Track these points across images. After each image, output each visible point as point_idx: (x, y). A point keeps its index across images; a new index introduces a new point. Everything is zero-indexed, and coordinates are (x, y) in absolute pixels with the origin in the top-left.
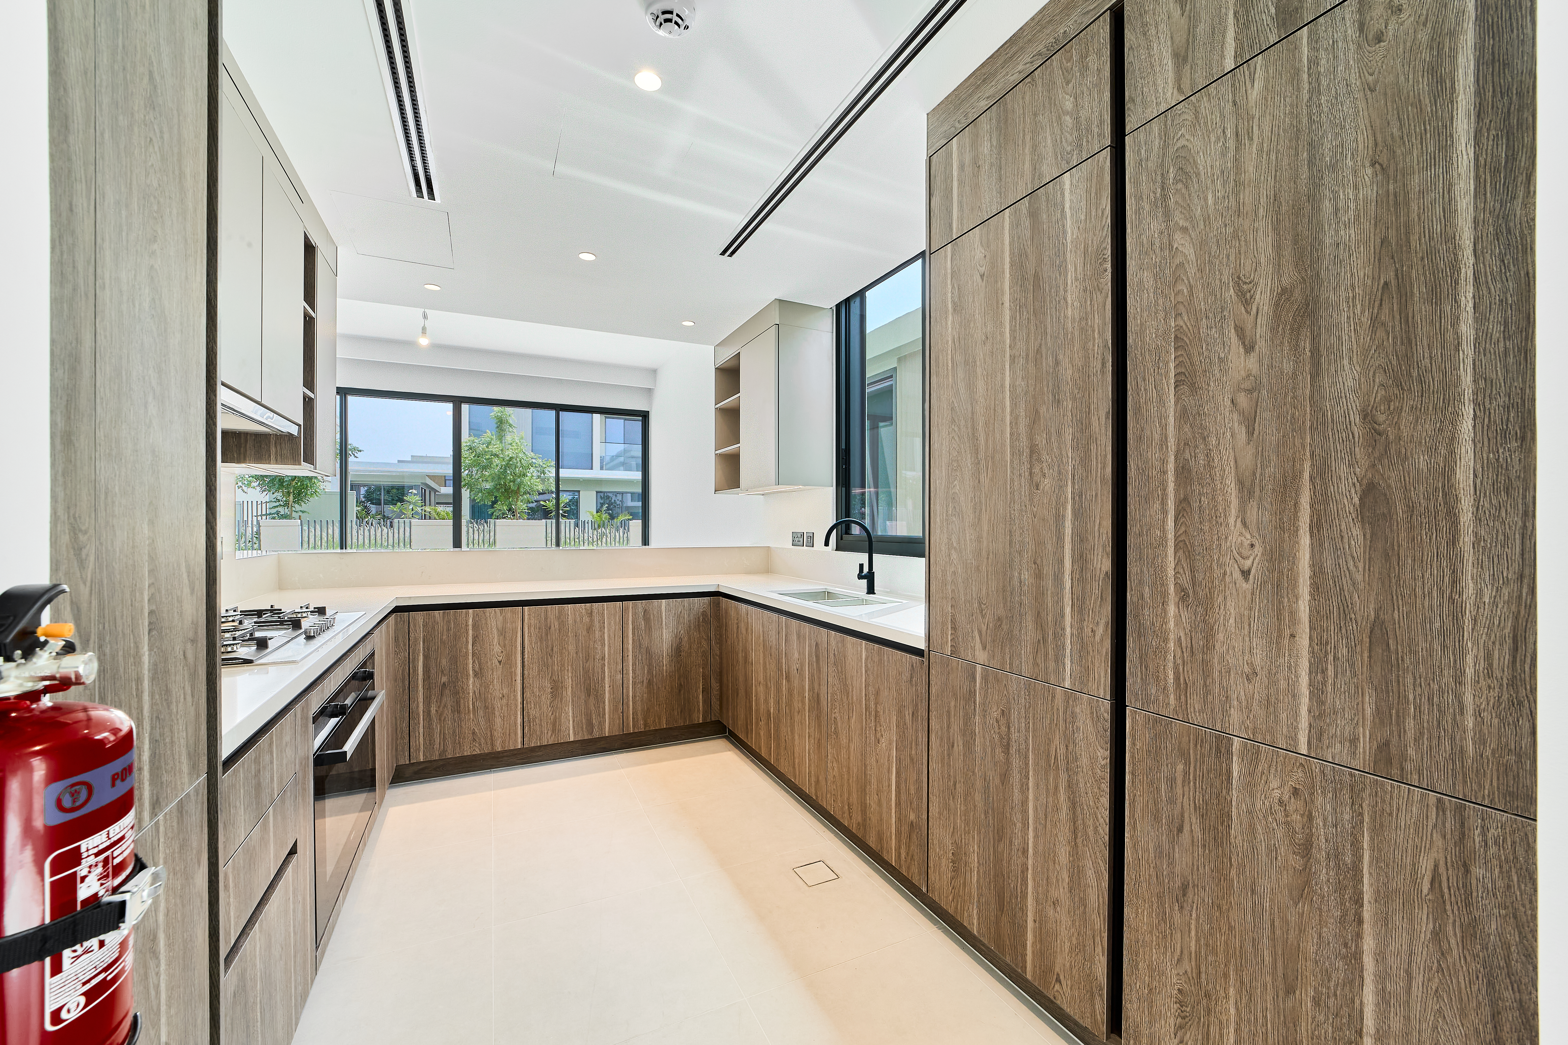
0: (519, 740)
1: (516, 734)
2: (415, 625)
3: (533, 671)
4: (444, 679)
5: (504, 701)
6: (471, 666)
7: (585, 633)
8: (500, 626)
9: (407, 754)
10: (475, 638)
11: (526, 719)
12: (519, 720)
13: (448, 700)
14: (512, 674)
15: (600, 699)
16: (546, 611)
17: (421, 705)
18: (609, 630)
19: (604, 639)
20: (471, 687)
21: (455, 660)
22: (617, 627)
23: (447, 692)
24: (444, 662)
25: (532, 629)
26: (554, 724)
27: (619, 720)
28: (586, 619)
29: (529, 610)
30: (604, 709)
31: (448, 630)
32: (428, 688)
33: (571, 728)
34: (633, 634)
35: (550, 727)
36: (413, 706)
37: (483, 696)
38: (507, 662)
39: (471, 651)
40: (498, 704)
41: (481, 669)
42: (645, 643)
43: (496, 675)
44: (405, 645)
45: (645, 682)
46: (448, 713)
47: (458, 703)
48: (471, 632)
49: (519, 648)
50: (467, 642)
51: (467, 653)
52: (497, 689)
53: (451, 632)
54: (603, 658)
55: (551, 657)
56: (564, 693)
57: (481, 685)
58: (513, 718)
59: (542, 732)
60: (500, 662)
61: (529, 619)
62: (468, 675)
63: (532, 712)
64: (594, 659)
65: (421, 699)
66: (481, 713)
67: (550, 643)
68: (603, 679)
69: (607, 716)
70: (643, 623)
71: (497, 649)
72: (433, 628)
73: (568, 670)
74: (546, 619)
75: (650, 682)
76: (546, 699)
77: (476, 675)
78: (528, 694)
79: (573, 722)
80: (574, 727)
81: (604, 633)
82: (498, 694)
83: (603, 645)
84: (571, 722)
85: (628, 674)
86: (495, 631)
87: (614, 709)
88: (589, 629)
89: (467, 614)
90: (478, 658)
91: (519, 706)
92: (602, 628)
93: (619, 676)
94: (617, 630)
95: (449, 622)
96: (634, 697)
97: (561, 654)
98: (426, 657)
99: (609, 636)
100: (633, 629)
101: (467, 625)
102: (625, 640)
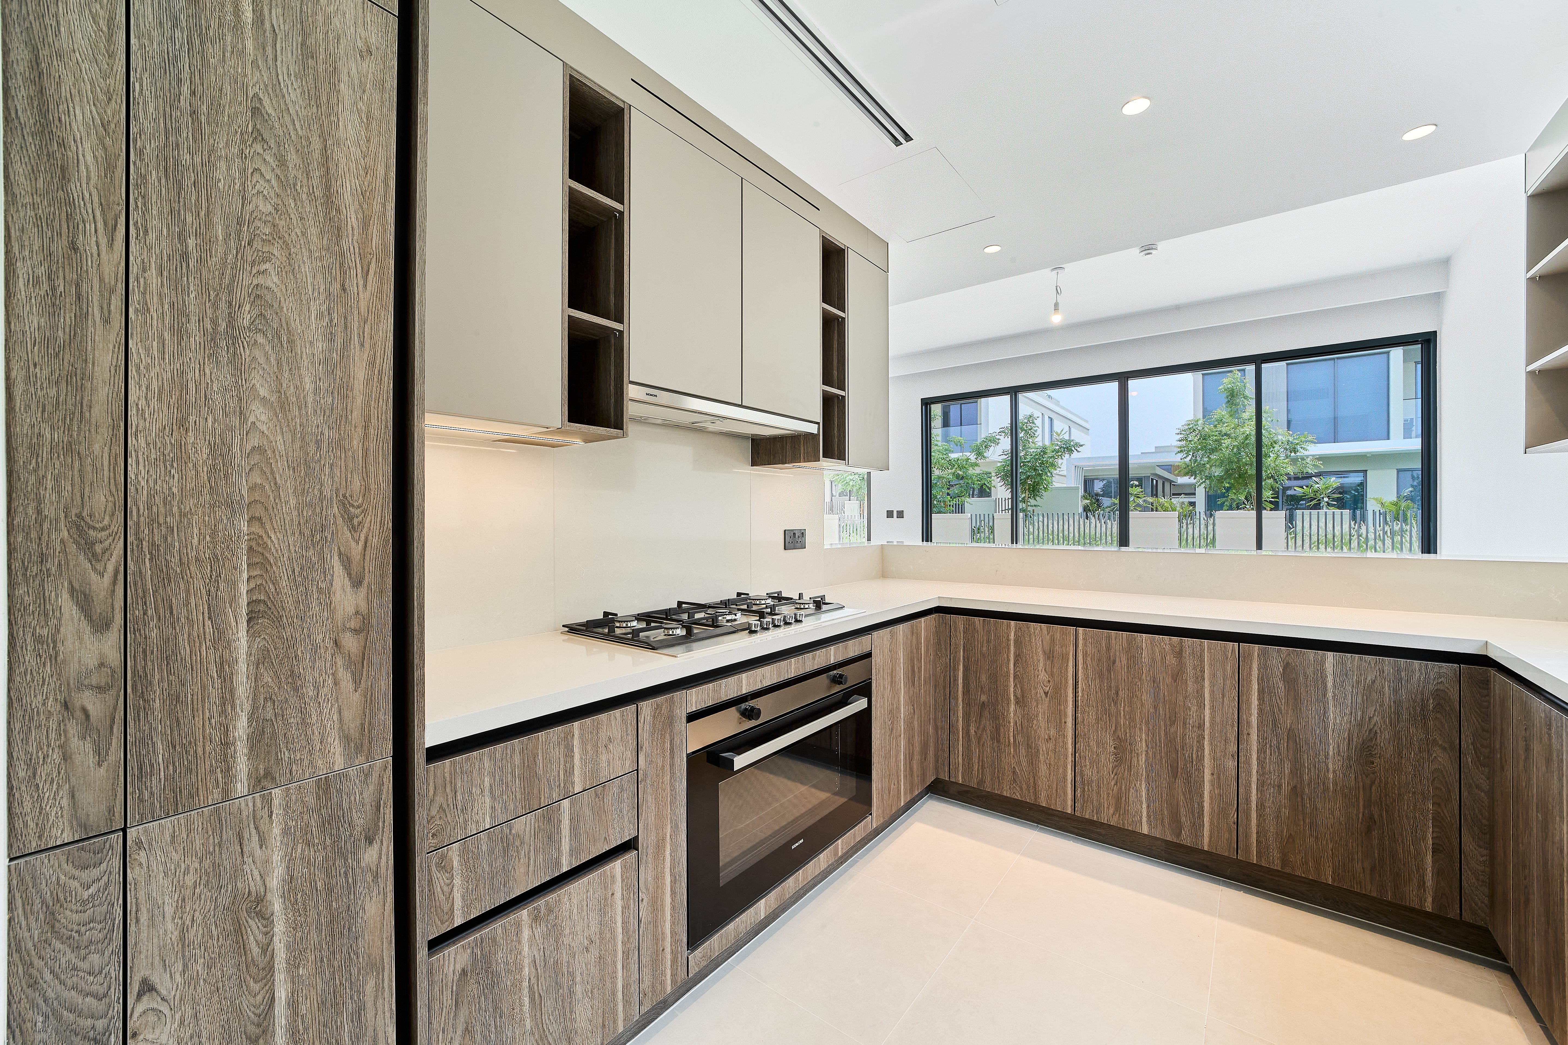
0: (1070, 803)
1: (1065, 793)
2: (955, 630)
3: (1089, 717)
4: (984, 698)
5: (1051, 745)
6: (1012, 690)
7: (1169, 680)
8: (1047, 648)
9: (947, 769)
10: (1018, 657)
11: (1078, 778)
12: (1070, 777)
13: (987, 723)
14: (1061, 714)
15: (1194, 789)
16: (1109, 638)
17: (961, 719)
18: (1212, 685)
19: (1202, 696)
20: (1012, 715)
21: (996, 679)
22: (1228, 682)
23: (986, 713)
24: (984, 678)
25: (1089, 659)
26: (1118, 799)
27: (1230, 832)
28: (1171, 660)
29: (1085, 634)
30: (1202, 807)
31: (988, 642)
32: (967, 704)
33: (1145, 814)
34: (1261, 699)
35: (1112, 801)
36: (953, 719)
37: (1025, 728)
38: (1056, 695)
39: (1012, 672)
40: (1043, 747)
41: (1023, 696)
42: (1287, 720)
43: (1041, 709)
44: (946, 650)
45: (1285, 789)
46: (986, 737)
47: (998, 730)
48: (1012, 648)
49: (1071, 682)
50: (1008, 660)
51: (1008, 672)
52: (1042, 727)
53: (992, 645)
54: (1201, 726)
55: (1116, 704)
56: (1135, 760)
57: (1023, 716)
58: (1061, 770)
59: (1100, 804)
60: (1046, 694)
61: (1085, 645)
62: (1009, 700)
63: (1088, 772)
64: (1185, 724)
65: (960, 714)
66: (1023, 751)
67: (1113, 684)
68: (1201, 758)
69: (1206, 819)
70: (1281, 685)
71: (1043, 676)
72: (973, 636)
73: (1141, 729)
74: (1108, 648)
75: (1295, 792)
76: (1107, 761)
77: (1017, 702)
78: (1081, 745)
79: (1148, 806)
80: (1149, 816)
81: (1203, 687)
82: (1043, 733)
83: (1201, 706)
84: (1144, 806)
85: (1248, 762)
86: (1041, 654)
87: (1220, 813)
88: (1177, 676)
89: (1009, 626)
90: (1020, 682)
91: (1070, 759)
92: (1199, 679)
93: (1231, 764)
94: (1227, 688)
95: (989, 632)
96: (1261, 806)
97: (1131, 704)
98: (966, 669)
99: (1212, 692)
100: (1261, 692)
101: (1008, 640)
102: (1244, 706)
